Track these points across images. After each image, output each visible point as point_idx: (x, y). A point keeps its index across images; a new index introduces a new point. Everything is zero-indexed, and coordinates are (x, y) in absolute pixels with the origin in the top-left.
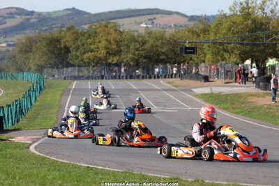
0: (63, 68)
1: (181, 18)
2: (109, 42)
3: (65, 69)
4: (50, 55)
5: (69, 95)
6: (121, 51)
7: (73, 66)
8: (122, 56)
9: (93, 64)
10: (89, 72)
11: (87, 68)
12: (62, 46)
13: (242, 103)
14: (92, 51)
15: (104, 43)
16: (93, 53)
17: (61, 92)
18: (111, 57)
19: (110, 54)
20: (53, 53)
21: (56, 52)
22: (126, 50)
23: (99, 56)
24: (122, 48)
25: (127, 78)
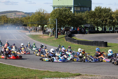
1: (23, 13)
13: (39, 38)
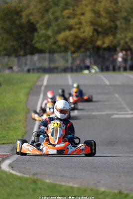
0: (25, 55)
2: (97, 14)
3: (29, 57)
4: (5, 36)
5: (39, 94)
6: (116, 28)
7: (40, 51)
8: (118, 36)
9: (72, 49)
10: (67, 61)
11: (63, 54)
12: (24, 21)
14: (70, 28)
15: (89, 15)
16: (72, 32)
17: (27, 90)
18: (100, 37)
19: (98, 33)
20: (9, 32)
21: (14, 31)
22: (124, 25)
23: (82, 35)
24: (118, 23)
25: (125, 69)
